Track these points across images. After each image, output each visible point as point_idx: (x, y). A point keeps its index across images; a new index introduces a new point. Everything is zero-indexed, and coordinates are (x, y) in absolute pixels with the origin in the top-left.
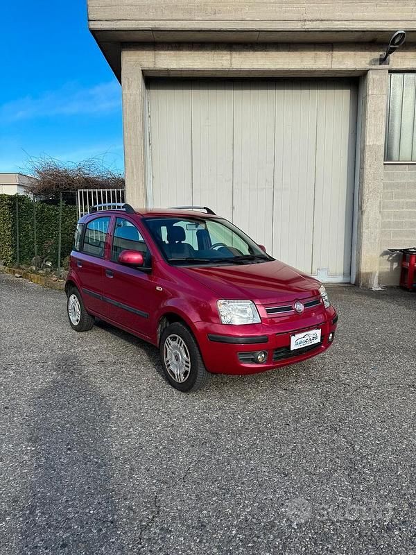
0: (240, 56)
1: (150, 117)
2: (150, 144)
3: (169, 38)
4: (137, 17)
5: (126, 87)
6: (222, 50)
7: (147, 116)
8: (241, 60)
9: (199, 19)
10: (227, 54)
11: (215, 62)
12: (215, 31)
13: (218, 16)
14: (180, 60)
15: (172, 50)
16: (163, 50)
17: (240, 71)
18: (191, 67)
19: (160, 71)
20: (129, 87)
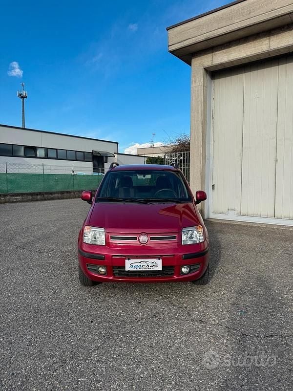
0: (277, 38)
1: (214, 99)
2: (213, 118)
3: (219, 41)
4: (196, 35)
5: (194, 82)
6: (262, 38)
7: (212, 98)
8: (278, 41)
9: (238, 21)
10: (266, 40)
11: (256, 48)
12: (251, 26)
13: (252, 14)
14: (230, 54)
15: (224, 49)
16: (218, 51)
17: (278, 50)
18: (237, 57)
19: (216, 66)
20: (195, 82)
